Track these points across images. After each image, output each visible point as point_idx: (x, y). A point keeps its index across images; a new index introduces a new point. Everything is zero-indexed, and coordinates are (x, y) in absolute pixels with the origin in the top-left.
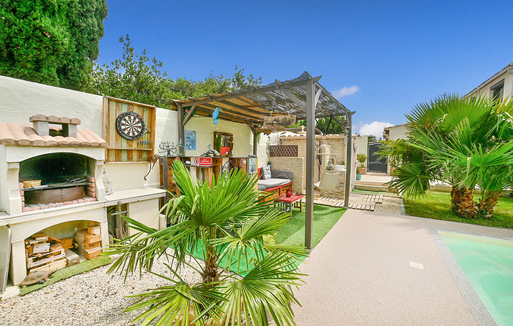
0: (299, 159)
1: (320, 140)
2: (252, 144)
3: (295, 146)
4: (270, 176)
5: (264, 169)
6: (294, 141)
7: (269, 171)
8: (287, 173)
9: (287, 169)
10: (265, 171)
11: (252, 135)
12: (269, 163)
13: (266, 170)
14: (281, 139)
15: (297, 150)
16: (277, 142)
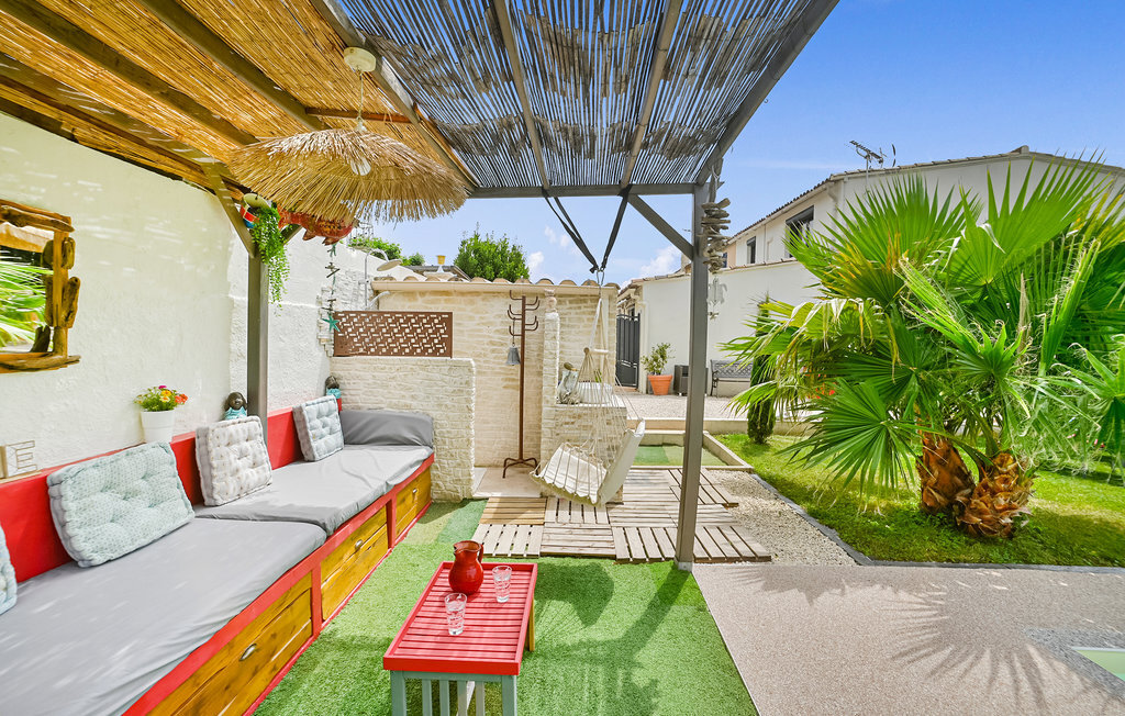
0: (457, 366)
1: (524, 299)
2: (242, 299)
3: (439, 314)
4: (338, 438)
5: (310, 412)
6: (427, 297)
7: (334, 421)
8: (411, 422)
9: (408, 407)
10: (317, 422)
11: (240, 254)
12: (331, 384)
13: (320, 416)
14: (377, 287)
15: (449, 331)
16: (361, 300)
